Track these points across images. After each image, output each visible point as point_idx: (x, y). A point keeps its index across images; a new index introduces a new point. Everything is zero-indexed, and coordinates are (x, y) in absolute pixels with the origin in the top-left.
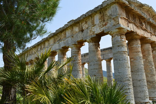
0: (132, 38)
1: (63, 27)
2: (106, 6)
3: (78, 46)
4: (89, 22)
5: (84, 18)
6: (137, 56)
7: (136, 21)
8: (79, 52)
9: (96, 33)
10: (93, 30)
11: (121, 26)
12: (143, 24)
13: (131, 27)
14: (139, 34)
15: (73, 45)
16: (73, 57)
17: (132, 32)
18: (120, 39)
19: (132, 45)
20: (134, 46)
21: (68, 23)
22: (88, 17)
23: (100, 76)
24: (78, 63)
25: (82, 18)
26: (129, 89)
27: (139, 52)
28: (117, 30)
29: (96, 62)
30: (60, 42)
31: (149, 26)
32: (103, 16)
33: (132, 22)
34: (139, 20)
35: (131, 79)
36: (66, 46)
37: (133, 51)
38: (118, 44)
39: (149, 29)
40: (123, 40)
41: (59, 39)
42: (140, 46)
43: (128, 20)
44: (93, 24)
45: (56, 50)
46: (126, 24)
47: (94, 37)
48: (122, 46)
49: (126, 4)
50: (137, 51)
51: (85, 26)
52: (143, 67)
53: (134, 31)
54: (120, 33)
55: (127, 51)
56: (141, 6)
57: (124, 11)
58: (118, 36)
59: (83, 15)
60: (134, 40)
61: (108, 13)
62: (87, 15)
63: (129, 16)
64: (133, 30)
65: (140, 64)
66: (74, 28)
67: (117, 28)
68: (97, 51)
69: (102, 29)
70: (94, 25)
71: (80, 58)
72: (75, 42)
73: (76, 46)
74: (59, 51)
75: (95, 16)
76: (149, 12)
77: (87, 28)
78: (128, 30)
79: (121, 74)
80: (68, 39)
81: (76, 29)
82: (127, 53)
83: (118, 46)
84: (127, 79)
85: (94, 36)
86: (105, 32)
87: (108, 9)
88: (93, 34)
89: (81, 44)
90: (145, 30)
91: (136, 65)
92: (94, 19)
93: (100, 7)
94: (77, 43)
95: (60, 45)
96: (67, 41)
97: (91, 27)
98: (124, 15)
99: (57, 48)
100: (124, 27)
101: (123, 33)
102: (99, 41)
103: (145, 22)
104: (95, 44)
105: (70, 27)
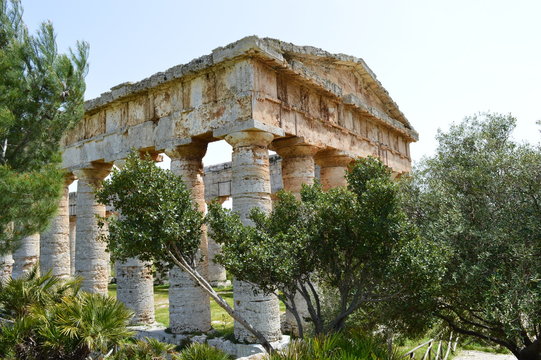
0: (292, 152)
1: (98, 99)
2: (223, 62)
4: (176, 98)
5: (161, 85)
7: (306, 104)
9: (192, 132)
10: (185, 124)
11: (256, 126)
12: (331, 110)
13: (290, 126)
14: (312, 143)
17: (289, 137)
18: (252, 160)
19: (292, 172)
20: (296, 174)
21: (113, 89)
22: (173, 81)
25: (154, 84)
28: (246, 135)
30: (86, 145)
31: (350, 115)
32: (215, 86)
33: (293, 110)
34: (317, 101)
36: (103, 160)
38: (246, 174)
39: (349, 122)
40: (260, 162)
41: (83, 134)
42: (313, 175)
43: (280, 105)
44: (185, 105)
45: (70, 168)
46: (275, 117)
47: (186, 146)
48: (257, 178)
49: (276, 61)
51: (163, 108)
53: (299, 135)
54: (253, 142)
55: (269, 191)
56: (330, 61)
57: (274, 80)
58: (248, 150)
59: (159, 74)
60: (298, 158)
61: (229, 80)
62: (169, 78)
63: (286, 92)
64: (294, 133)
66: (131, 105)
67: (245, 128)
68: (194, 183)
69: (209, 124)
70: (189, 110)
74: (81, 172)
75: (194, 84)
76: (356, 74)
77: (169, 115)
78: (276, 136)
80: (112, 139)
81: (138, 112)
82: (268, 197)
83: (246, 179)
85: (186, 142)
86: (214, 136)
87: (228, 70)
88: (184, 134)
90: (337, 130)
92: (189, 90)
93: (205, 63)
95: (84, 155)
96: (108, 143)
97: (180, 115)
98: (272, 90)
99: (77, 161)
100: (265, 128)
101: (260, 143)
102: (202, 154)
103: (338, 105)
104: (189, 165)
105: (119, 103)
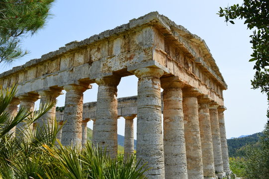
0: (170, 85)
1: (57, 51)
2: (135, 28)
3: (80, 88)
4: (104, 50)
5: (96, 42)
6: (176, 116)
7: (178, 59)
8: (80, 98)
9: (113, 69)
10: (109, 65)
11: (155, 64)
12: (190, 65)
13: (171, 68)
14: (182, 81)
15: (71, 86)
16: (69, 106)
17: (171, 76)
18: (151, 85)
19: (170, 97)
20: (173, 98)
21: (66, 45)
22: (103, 40)
23: (113, 145)
24: (75, 119)
25: (91, 41)
26: (158, 168)
27: (179, 109)
28: (148, 70)
29: (108, 120)
30: (48, 78)
31: (198, 69)
32: (129, 43)
33: (173, 60)
34: (183, 58)
35: (163, 153)
36: (57, 86)
37: (170, 106)
38: (147, 93)
39: (197, 74)
40: (157, 87)
41: (47, 72)
42: (182, 99)
43: (167, 56)
44: (110, 54)
45: (37, 91)
46: (164, 62)
47: (108, 77)
48: (154, 96)
49: (167, 29)
50: (176, 107)
51: (95, 55)
52: (183, 133)
53: (175, 75)
54: (153, 74)
55: (160, 105)
56: (189, 37)
57: (163, 41)
58: (149, 79)
59: (95, 36)
60: (174, 89)
61: (138, 39)
62: (101, 38)
63: (169, 50)
64: (173, 73)
65: (179, 128)
66: (76, 55)
67: (149, 66)
68: (112, 100)
69: (124, 64)
70: (111, 56)
71: (80, 109)
72: (75, 81)
73: (75, 87)
74: (43, 93)
75: (115, 42)
76: (200, 48)
77: (99, 59)
78: (165, 72)
79: (148, 142)
80: (63, 74)
81: (80, 58)
82: (160, 109)
83: (148, 97)
84: (157, 151)
85: (109, 75)
86: (128, 70)
87: (137, 33)
88: (108, 70)
89: (85, 85)
90: (191, 75)
91: (172, 130)
92: (112, 46)
93: (124, 28)
94: (77, 83)
95: (46, 83)
96: (61, 76)
97: (106, 59)
98: (162, 47)
99: (41, 87)
100: (160, 66)
101: (156, 76)
102: (118, 83)
103: (192, 63)
104: (110, 89)
105: (69, 53)
